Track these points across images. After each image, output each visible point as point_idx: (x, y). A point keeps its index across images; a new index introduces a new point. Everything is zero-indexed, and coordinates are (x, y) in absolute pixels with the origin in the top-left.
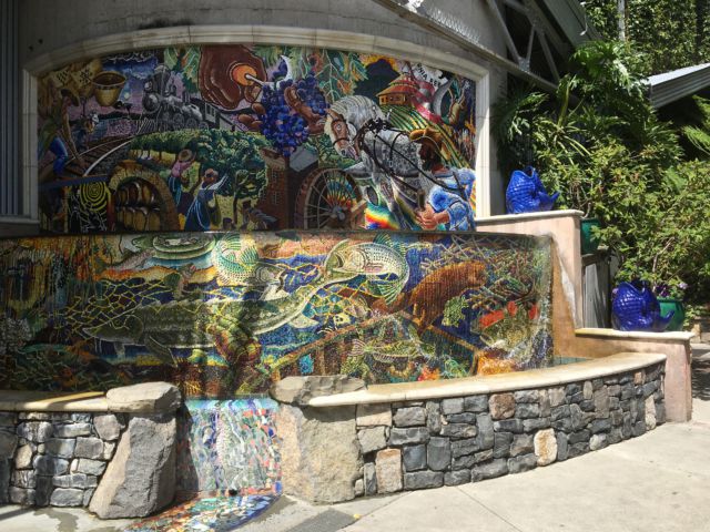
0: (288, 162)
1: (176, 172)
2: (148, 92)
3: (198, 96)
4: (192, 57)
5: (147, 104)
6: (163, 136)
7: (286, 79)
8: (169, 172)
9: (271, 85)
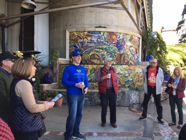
0: (120, 52)
1: (102, 53)
2: (98, 39)
3: (107, 40)
4: (106, 33)
5: (97, 41)
6: (100, 47)
7: (120, 38)
8: (101, 53)
9: (118, 39)
